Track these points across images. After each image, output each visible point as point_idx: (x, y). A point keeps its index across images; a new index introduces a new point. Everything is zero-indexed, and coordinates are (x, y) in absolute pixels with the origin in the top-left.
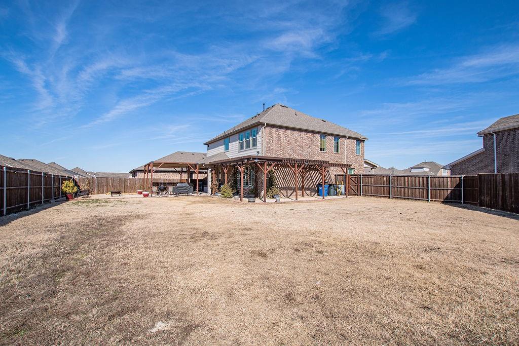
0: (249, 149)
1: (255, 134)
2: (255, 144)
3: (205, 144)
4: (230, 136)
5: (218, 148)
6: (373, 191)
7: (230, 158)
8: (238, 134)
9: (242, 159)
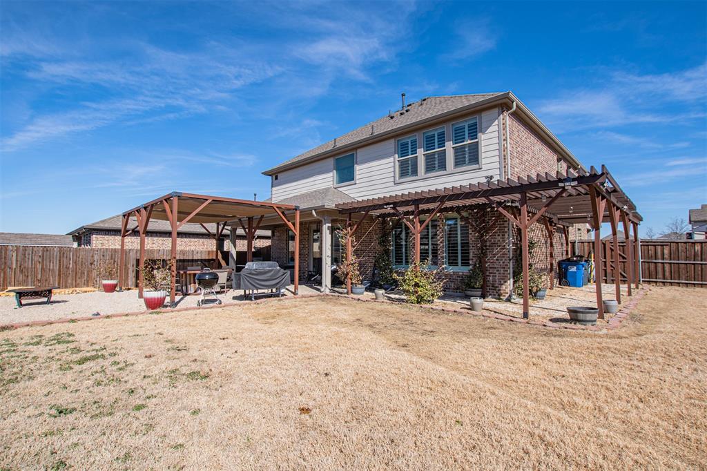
0: (444, 172)
1: (474, 131)
2: (475, 159)
3: (266, 174)
4: (356, 149)
5: (312, 179)
6: (667, 274)
7: (360, 199)
8: (392, 141)
9: (417, 200)
